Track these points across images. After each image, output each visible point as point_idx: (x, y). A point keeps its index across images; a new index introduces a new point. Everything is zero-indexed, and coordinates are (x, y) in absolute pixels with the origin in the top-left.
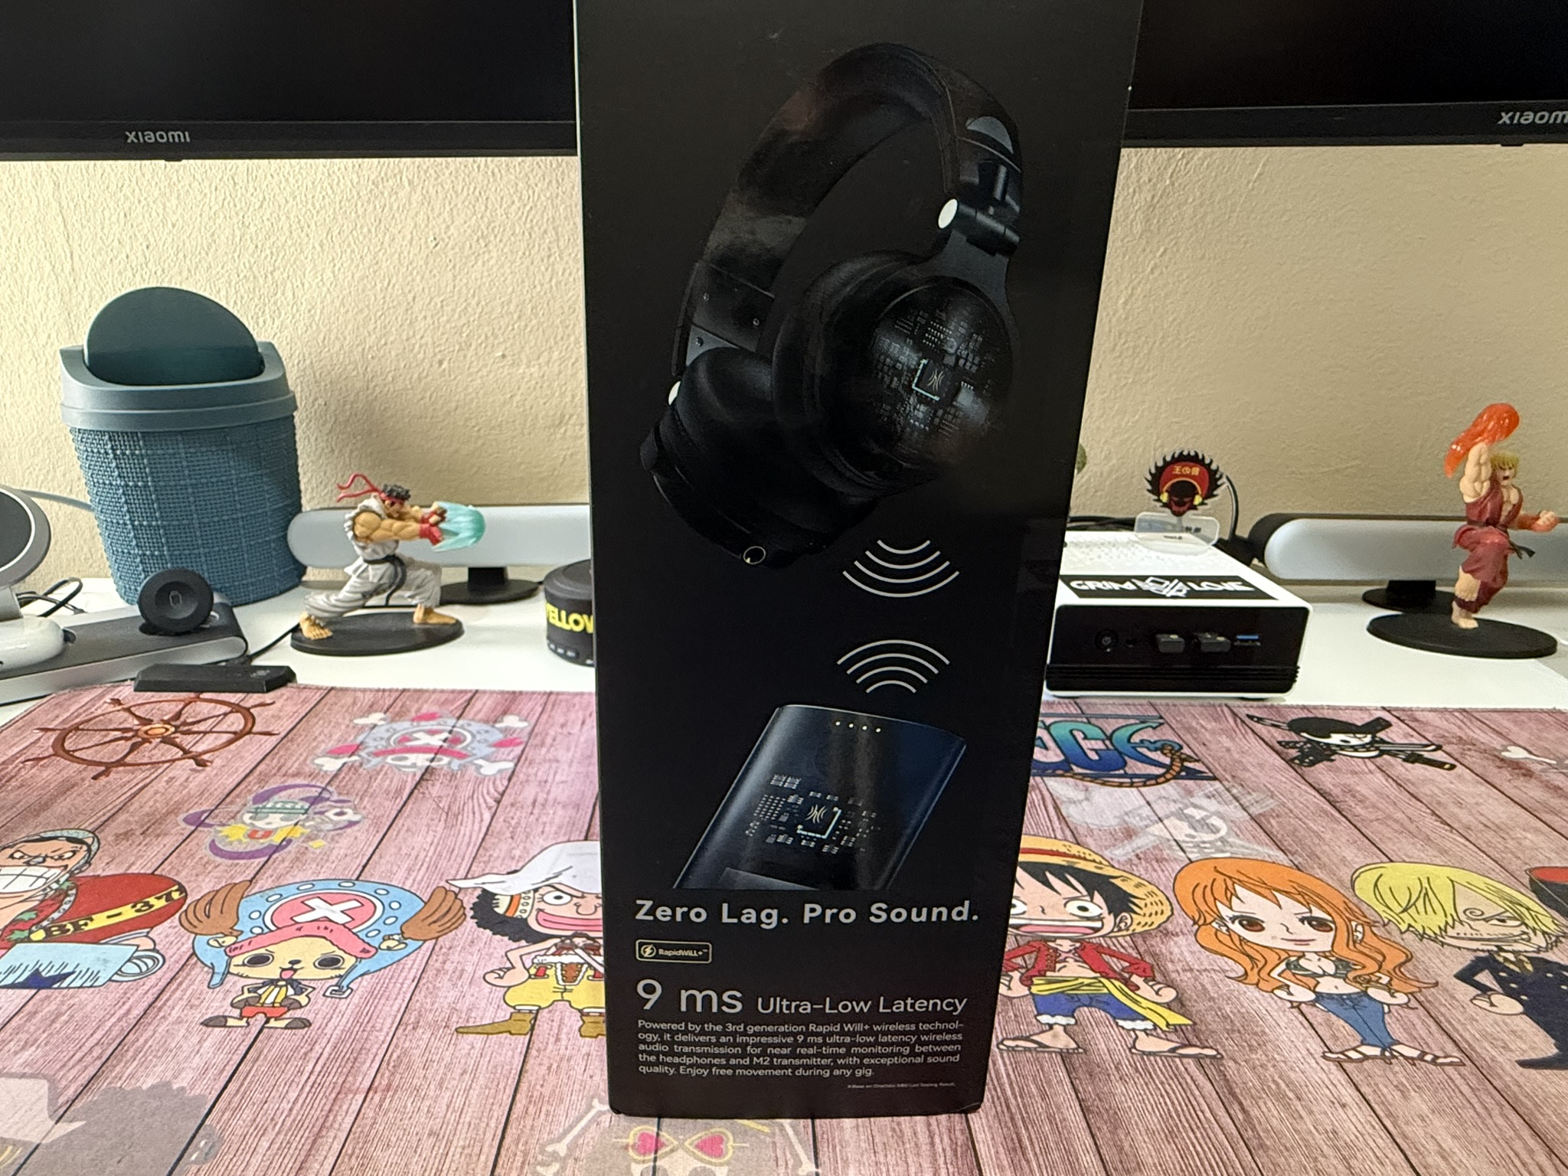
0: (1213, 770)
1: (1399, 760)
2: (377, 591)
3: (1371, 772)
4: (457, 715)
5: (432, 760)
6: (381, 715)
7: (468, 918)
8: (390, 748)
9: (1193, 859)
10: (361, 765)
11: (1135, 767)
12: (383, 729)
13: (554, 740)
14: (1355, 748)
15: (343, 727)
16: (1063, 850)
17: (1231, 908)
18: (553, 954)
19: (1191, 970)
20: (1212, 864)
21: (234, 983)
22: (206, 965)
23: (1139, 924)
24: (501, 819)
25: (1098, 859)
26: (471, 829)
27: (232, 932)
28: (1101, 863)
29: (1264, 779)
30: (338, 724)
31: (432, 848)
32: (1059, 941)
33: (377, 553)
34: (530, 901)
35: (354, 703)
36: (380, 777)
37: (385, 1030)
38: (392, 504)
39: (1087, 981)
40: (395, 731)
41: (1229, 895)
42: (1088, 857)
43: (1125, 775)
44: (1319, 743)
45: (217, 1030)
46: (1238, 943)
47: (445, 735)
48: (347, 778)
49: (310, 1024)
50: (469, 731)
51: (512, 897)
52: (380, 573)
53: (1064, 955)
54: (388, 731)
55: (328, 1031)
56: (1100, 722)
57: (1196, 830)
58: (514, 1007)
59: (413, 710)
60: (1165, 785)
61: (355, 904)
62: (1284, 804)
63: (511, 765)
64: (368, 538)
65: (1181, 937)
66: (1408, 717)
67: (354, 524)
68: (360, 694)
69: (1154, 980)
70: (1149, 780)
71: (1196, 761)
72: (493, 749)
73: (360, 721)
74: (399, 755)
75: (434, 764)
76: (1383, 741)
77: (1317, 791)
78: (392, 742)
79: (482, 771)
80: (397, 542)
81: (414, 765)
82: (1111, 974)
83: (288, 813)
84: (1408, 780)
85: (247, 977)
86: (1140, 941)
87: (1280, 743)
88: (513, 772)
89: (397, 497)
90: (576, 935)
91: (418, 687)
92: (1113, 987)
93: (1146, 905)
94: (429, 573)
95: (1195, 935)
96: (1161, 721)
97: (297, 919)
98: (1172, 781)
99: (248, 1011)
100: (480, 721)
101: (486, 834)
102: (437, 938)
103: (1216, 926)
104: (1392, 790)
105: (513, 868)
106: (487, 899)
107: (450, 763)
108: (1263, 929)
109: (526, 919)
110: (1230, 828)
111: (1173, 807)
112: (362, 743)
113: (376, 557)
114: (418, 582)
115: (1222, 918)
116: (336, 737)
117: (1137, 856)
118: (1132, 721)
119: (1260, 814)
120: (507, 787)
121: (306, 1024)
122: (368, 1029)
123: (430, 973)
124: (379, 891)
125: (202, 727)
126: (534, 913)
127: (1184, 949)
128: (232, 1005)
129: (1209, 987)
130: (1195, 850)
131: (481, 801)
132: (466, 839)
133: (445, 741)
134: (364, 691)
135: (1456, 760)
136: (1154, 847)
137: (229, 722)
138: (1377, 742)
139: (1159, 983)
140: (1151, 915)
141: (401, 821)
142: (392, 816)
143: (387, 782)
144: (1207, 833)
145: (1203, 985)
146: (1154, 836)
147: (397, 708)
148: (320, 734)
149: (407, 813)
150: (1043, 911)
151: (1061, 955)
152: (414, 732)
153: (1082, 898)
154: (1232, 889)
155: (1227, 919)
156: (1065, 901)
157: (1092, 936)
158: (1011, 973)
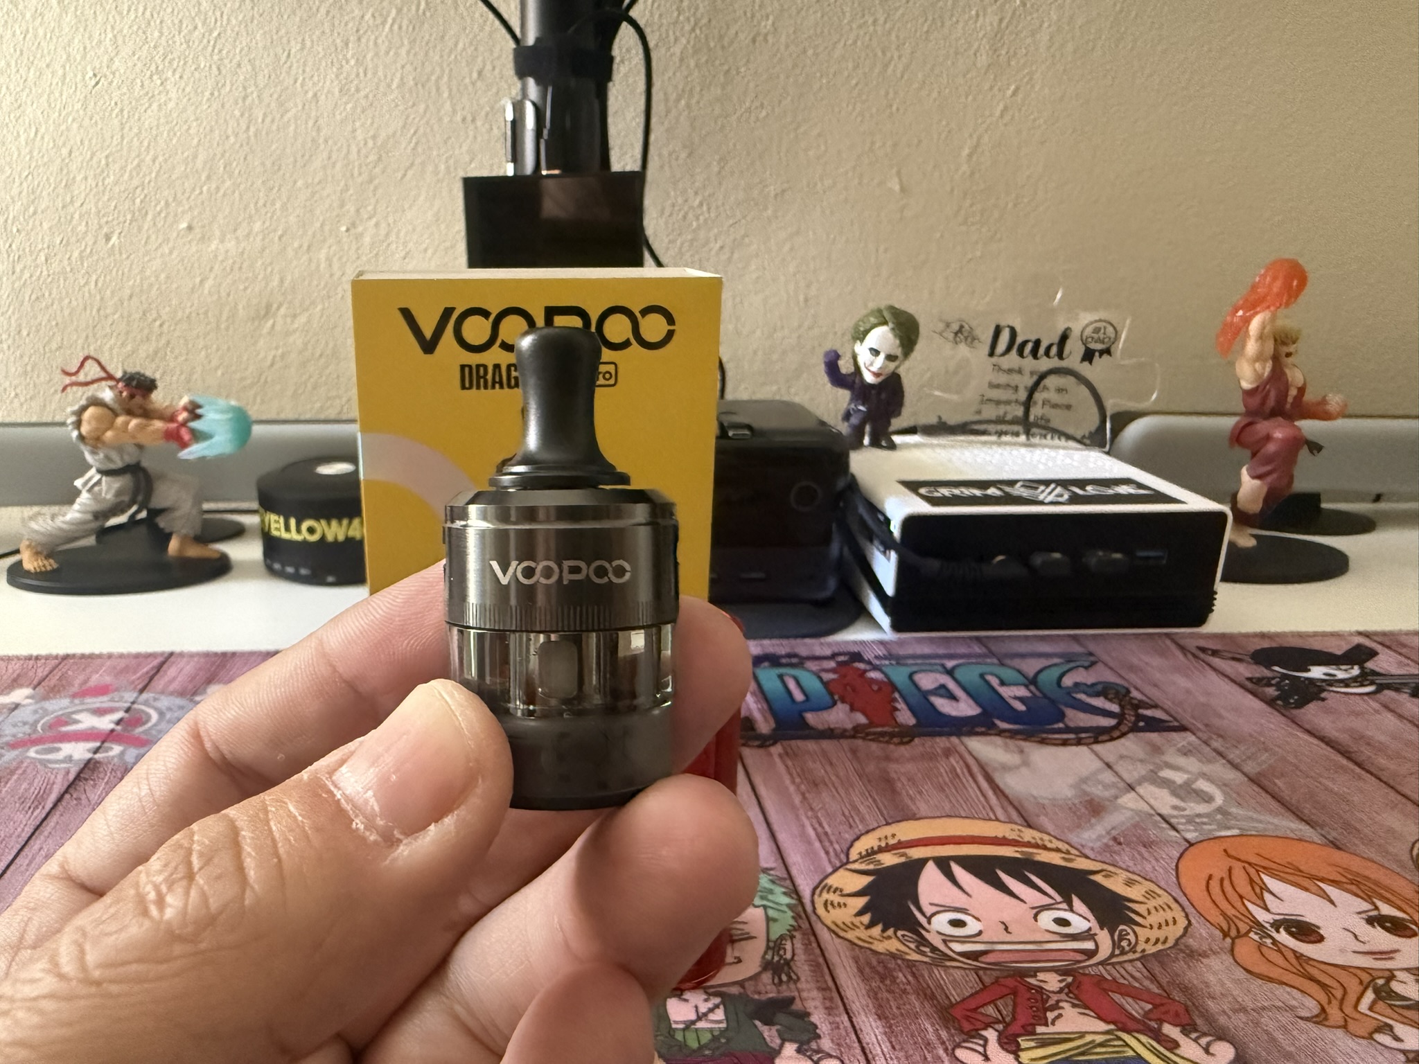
0: (1179, 717)
1: (1406, 696)
3: (1377, 712)
4: (140, 687)
5: (96, 751)
6: (27, 691)
8: (34, 736)
9: (1193, 842)
11: (1077, 718)
19: (1243, 1010)
20: (1217, 847)
23: (1147, 941)
25: (1064, 847)
28: (1068, 853)
29: (1247, 727)
32: (1041, 976)
33: (113, 461)
36: (15, 777)
39: (1099, 1039)
40: (46, 712)
41: (1258, 890)
42: (1049, 845)
43: (1068, 730)
44: (1298, 678)
46: (1294, 961)
50: (156, 709)
52: (116, 487)
53: (1055, 998)
54: (36, 712)
56: (1017, 663)
57: (1182, 799)
59: (77, 682)
60: (1123, 740)
62: (1284, 759)
64: (98, 440)
65: (1213, 958)
67: (80, 421)
69: (1196, 1031)
70: (1098, 735)
71: (1156, 706)
74: (46, 746)
75: (97, 756)
76: (1375, 673)
77: (1322, 739)
78: (39, 727)
81: (69, 759)
82: (1131, 1024)
86: (1157, 969)
87: (1250, 679)
89: (138, 387)
91: (87, 650)
92: (1139, 1046)
93: (1149, 913)
95: (1232, 954)
96: (1092, 659)
98: (1131, 735)
100: (172, 694)
103: (1256, 937)
107: (122, 753)
108: (1321, 939)
110: (1227, 796)
111: (1142, 770)
113: (111, 466)
115: (1259, 925)
117: (1115, 839)
118: (1056, 660)
119: (1259, 773)
127: (1222, 976)
129: (1279, 1035)
130: (1192, 828)
133: (118, 722)
134: (7, 659)
136: (1136, 826)
138: (1368, 674)
139: (1205, 1035)
140: (1160, 927)
141: (38, 842)
142: (25, 836)
143: (25, 786)
144: (1198, 803)
145: (1267, 1033)
146: (1132, 810)
147: (53, 680)
149: (49, 829)
150: (1006, 929)
151: (1049, 997)
152: (74, 713)
153: (1056, 906)
154: (1259, 882)
155: (1267, 925)
156: (1035, 911)
157: (1087, 963)
158: (984, 1033)
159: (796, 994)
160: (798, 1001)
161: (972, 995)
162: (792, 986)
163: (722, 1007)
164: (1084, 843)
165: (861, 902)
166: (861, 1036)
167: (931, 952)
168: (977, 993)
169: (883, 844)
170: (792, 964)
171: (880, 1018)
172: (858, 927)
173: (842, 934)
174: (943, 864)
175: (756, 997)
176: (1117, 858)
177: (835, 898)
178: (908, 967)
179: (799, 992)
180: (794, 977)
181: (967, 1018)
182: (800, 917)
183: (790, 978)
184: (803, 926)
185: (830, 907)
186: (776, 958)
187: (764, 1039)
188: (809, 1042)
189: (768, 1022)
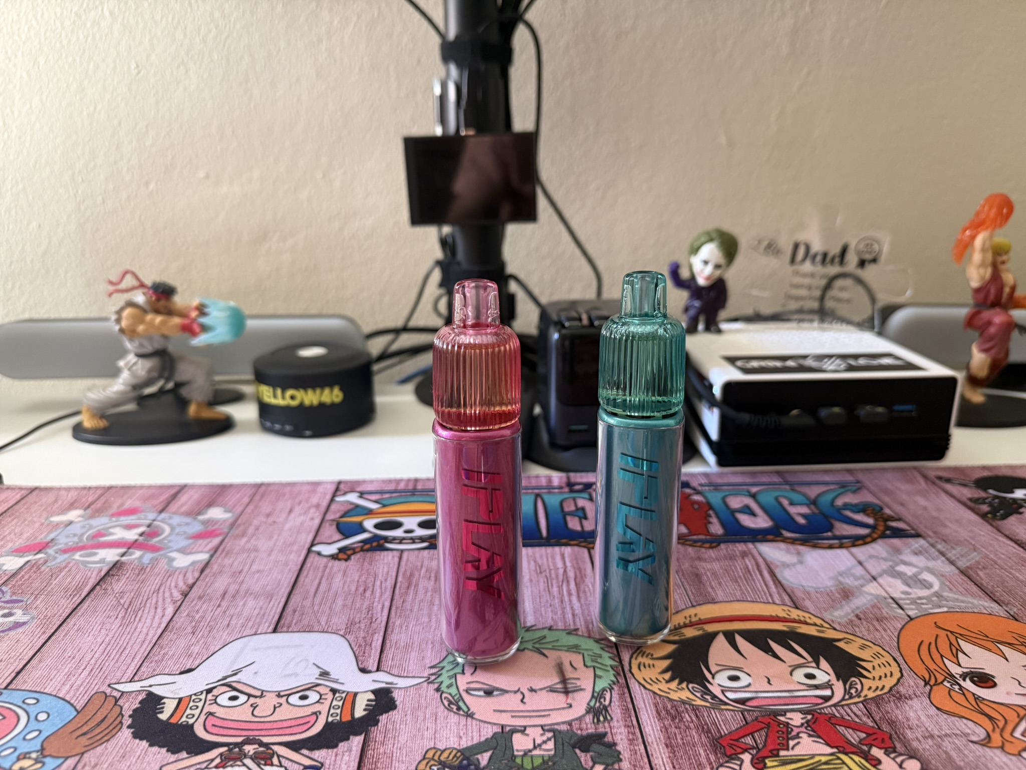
0: (915, 527)
4: (159, 509)
5: (123, 555)
6: (79, 512)
7: (125, 727)
8: (80, 544)
9: (913, 616)
10: (46, 562)
11: (842, 529)
12: (79, 525)
13: (257, 529)
15: (37, 525)
16: (782, 614)
17: (959, 665)
18: (217, 766)
19: (931, 736)
20: (930, 621)
23: (870, 688)
24: (185, 614)
25: (819, 622)
26: (149, 625)
28: (822, 626)
29: (963, 534)
30: (33, 522)
31: (102, 647)
32: (789, 715)
34: (200, 704)
35: (56, 501)
36: (63, 574)
38: (159, 299)
39: (825, 759)
40: (91, 527)
41: (954, 651)
42: (809, 621)
43: (834, 537)
44: (1005, 498)
46: (973, 703)
48: (26, 577)
50: (170, 525)
51: (180, 700)
53: (797, 730)
54: (84, 527)
56: (803, 489)
57: (909, 586)
59: (115, 506)
60: (873, 545)
62: (987, 557)
63: (204, 557)
64: (134, 331)
65: (915, 700)
67: (120, 318)
68: (63, 493)
69: (895, 752)
70: (856, 541)
71: (898, 520)
72: (190, 541)
73: (56, 519)
74: (88, 551)
77: (1016, 542)
78: (85, 538)
79: (176, 564)
81: (102, 561)
82: (849, 748)
86: (873, 709)
87: (971, 500)
88: (207, 565)
89: (163, 293)
90: (248, 741)
91: (125, 484)
92: (852, 764)
93: (874, 668)
95: (929, 696)
96: (859, 485)
98: (879, 541)
100: (182, 514)
101: (165, 630)
102: (83, 754)
103: (948, 685)
105: (188, 667)
106: (152, 701)
107: (141, 557)
108: (994, 685)
109: (192, 725)
110: (942, 584)
111: (884, 565)
112: (52, 540)
113: (144, 350)
115: (952, 676)
116: (25, 535)
117: (857, 616)
118: (832, 487)
119: (968, 567)
120: (198, 579)
124: (27, 701)
126: (203, 717)
127: (920, 713)
129: (954, 754)
130: (913, 607)
131: (167, 594)
132: (142, 637)
133: (141, 535)
134: (68, 489)
136: (873, 607)
139: (901, 754)
140: (880, 678)
141: (74, 620)
142: (65, 615)
143: (69, 580)
144: (921, 589)
145: (946, 752)
146: (872, 594)
147: (99, 504)
148: (10, 534)
149: (82, 611)
150: (769, 682)
151: (792, 730)
152: (111, 527)
153: (807, 665)
154: (956, 645)
155: (958, 676)
156: (790, 669)
157: (822, 706)
158: (741, 756)
159: (608, 730)
160: (609, 734)
161: (736, 730)
162: (606, 724)
163: (553, 740)
164: (834, 619)
165: (666, 663)
166: (652, 759)
167: (712, 699)
168: (741, 727)
169: (687, 622)
170: (609, 709)
171: (667, 746)
172: (660, 681)
173: (647, 686)
174: (730, 637)
175: (579, 732)
176: (857, 629)
177: (646, 661)
178: (693, 710)
179: (610, 727)
180: (609, 718)
181: (731, 746)
182: (619, 675)
183: (605, 718)
184: (620, 681)
185: (642, 667)
186: (598, 704)
187: (581, 762)
188: (613, 764)
189: (585, 750)
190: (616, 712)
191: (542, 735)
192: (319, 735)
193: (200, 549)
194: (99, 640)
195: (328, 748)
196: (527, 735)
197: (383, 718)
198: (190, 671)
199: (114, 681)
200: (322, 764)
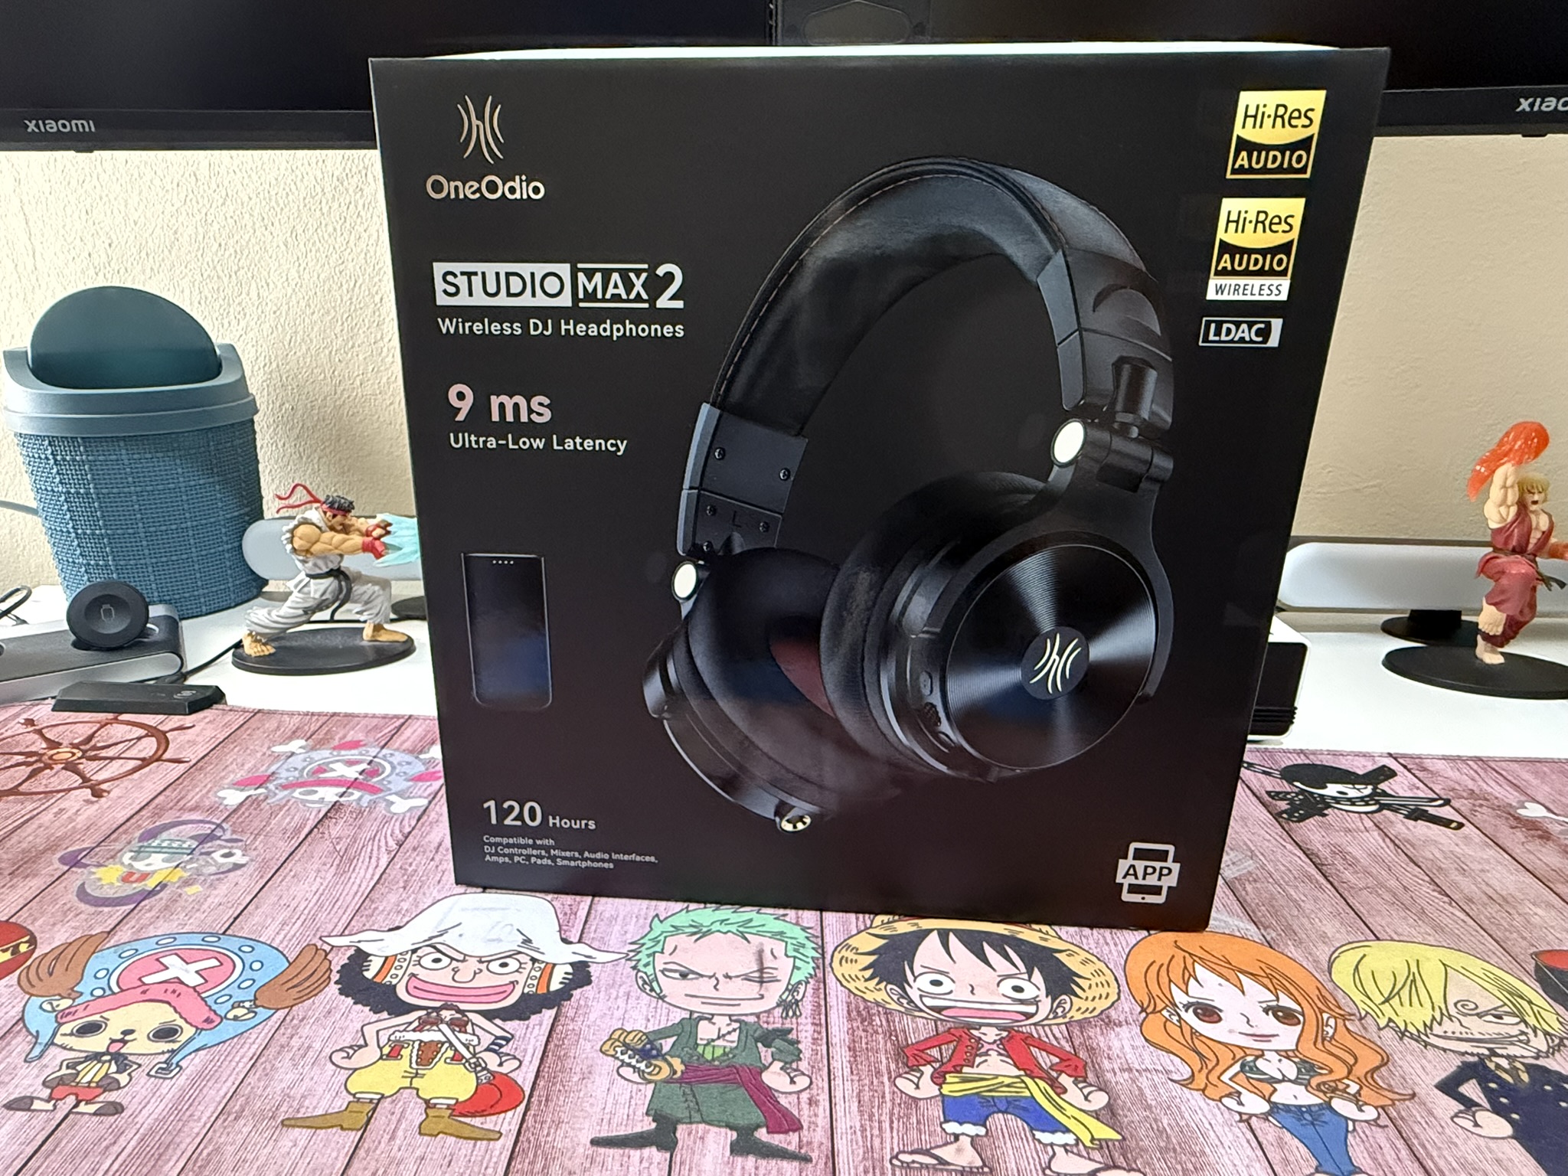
1: (1400, 816)
2: (320, 607)
3: (1366, 829)
4: (383, 743)
5: (341, 796)
6: (302, 742)
7: (332, 982)
8: (300, 780)
12: (300, 758)
14: (1352, 802)
15: (259, 755)
17: (1187, 994)
18: (414, 1030)
19: (1130, 1070)
20: (1172, 937)
21: (54, 1057)
22: (31, 1034)
23: (1079, 1009)
24: (399, 866)
25: (1045, 928)
26: (363, 876)
27: (72, 994)
28: (1047, 934)
29: (1245, 836)
30: (254, 751)
31: (316, 897)
32: (984, 1029)
33: (320, 568)
34: (405, 965)
35: (278, 728)
36: (281, 813)
37: (203, 1121)
38: (334, 516)
39: (1007, 1081)
40: (312, 761)
41: (1187, 977)
44: (1312, 794)
45: (19, 1114)
46: (1187, 1036)
47: (364, 766)
48: (247, 814)
49: (123, 1111)
50: (391, 763)
51: (387, 958)
52: (322, 588)
53: (987, 1047)
54: (305, 760)
55: (141, 1120)
58: (354, 1095)
59: (337, 739)
61: (214, 963)
62: (1263, 867)
63: (425, 802)
64: (307, 551)
65: (1125, 1027)
66: (1415, 764)
67: (293, 537)
68: (286, 718)
69: (1084, 1081)
72: (411, 783)
73: (278, 749)
74: (309, 788)
75: (342, 800)
76: (1385, 794)
77: (1303, 851)
78: (305, 773)
79: (393, 809)
80: (341, 556)
81: (321, 800)
82: (1037, 1072)
83: (173, 853)
84: (1408, 841)
85: (71, 1049)
86: (1076, 1031)
87: (1269, 793)
88: (425, 811)
89: (340, 509)
90: (446, 1007)
91: (349, 711)
92: (1036, 1089)
93: (1090, 987)
94: (377, 588)
95: (1141, 1026)
97: (146, 980)
99: (60, 1091)
100: (403, 751)
101: (377, 882)
102: (291, 1007)
103: (1167, 1014)
104: (1388, 852)
105: (397, 924)
106: (360, 957)
107: (360, 799)
108: (1219, 1020)
109: (395, 986)
112: (273, 773)
113: (319, 571)
114: (365, 597)
115: (1174, 1005)
116: (246, 767)
119: (1236, 878)
120: (413, 829)
121: (117, 1109)
122: (185, 1118)
123: (272, 1050)
124: (243, 949)
125: (110, 753)
126: (406, 978)
127: (1125, 1042)
128: (44, 1083)
129: (1147, 1092)
132: (355, 888)
133: (361, 773)
134: (292, 714)
135: (1464, 817)
137: (141, 747)
138: (1379, 795)
139: (1090, 1085)
140: (1094, 998)
141: (290, 865)
142: (283, 859)
143: (288, 820)
145: (1140, 1089)
147: (321, 735)
148: (232, 763)
149: (299, 855)
150: (972, 992)
151: (983, 1046)
152: (332, 762)
153: (1019, 976)
154: (1191, 971)
155: (1180, 1006)
156: (1000, 979)
157: (1022, 1023)
158: (921, 1068)
159: (794, 1026)
160: (794, 1032)
161: (925, 1040)
162: (794, 1020)
163: (738, 1031)
165: (871, 959)
166: (832, 1061)
167: (907, 1003)
168: (929, 1038)
170: (800, 1003)
171: (850, 1049)
172: (859, 979)
173: (845, 983)
174: (945, 935)
175: (765, 1026)
177: (850, 955)
178: (885, 1013)
180: (798, 1014)
181: (915, 1056)
182: (818, 967)
185: (844, 961)
187: (761, 1057)
188: (791, 1063)
189: (767, 1045)
190: (807, 1007)
191: (728, 1025)
192: (513, 1006)
193: (419, 793)
194: (314, 889)
195: (520, 1019)
196: (714, 1024)
197: (577, 993)
198: (398, 928)
199: (325, 934)
200: (513, 1036)
